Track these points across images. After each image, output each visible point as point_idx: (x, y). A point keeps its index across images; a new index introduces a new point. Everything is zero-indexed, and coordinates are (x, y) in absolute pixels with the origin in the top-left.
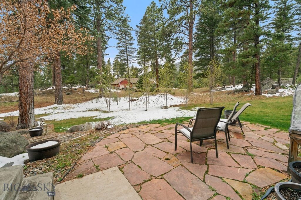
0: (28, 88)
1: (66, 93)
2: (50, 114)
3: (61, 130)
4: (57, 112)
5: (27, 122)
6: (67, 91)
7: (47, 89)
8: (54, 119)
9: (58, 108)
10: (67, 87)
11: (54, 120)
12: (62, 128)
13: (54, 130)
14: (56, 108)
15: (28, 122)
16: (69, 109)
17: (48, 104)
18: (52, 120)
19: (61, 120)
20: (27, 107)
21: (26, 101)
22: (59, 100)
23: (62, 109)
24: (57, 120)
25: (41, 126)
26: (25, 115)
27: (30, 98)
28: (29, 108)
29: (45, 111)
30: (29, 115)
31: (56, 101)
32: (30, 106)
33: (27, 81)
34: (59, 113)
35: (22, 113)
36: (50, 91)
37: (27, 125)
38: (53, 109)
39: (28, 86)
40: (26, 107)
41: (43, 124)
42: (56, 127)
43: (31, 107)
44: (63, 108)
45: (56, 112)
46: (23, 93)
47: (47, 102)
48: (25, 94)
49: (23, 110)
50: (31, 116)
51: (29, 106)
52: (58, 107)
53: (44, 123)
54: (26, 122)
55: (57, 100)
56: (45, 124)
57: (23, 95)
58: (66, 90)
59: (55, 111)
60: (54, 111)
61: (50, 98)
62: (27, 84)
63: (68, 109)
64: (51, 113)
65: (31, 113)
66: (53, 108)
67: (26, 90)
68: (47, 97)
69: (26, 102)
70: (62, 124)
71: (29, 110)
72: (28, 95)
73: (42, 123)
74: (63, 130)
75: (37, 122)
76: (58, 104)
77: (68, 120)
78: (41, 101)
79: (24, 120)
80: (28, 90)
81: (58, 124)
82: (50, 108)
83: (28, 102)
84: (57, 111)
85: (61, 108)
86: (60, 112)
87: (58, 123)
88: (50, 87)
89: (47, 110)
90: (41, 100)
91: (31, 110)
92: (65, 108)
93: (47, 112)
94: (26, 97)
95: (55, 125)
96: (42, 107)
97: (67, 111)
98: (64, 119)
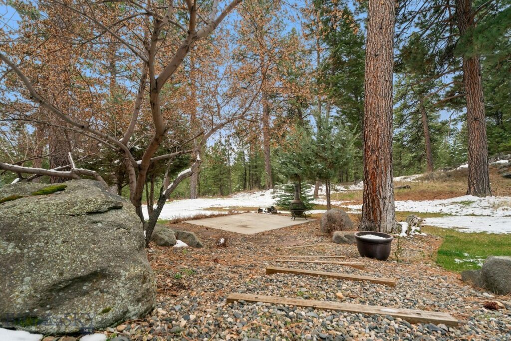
0: (378, 136)
1: (505, 174)
2: (451, 215)
3: (457, 260)
4: (471, 212)
5: (377, 218)
6: (505, 169)
7: (456, 168)
8: (454, 228)
9: (474, 205)
10: (507, 161)
11: (452, 230)
12: (465, 257)
13: (435, 256)
14: (468, 203)
15: (379, 219)
16: (507, 209)
17: (452, 194)
18: (447, 227)
19: (475, 233)
20: (378, 181)
21: (375, 167)
22: (478, 185)
23: (485, 208)
24: (460, 230)
25: (409, 235)
26: (373, 201)
27: (383, 161)
28: (382, 186)
29: (441, 208)
30: (381, 201)
31: (470, 188)
32: (384, 180)
33: (376, 121)
34: (473, 215)
35: (368, 194)
36: (463, 170)
37: (377, 225)
38: (461, 205)
39: (378, 132)
40: (375, 181)
41: (416, 230)
42: (445, 249)
43: (386, 182)
44: (488, 205)
45: (468, 213)
46: (369, 148)
47: (452, 192)
48: (372, 150)
49: (369, 189)
50: (385, 204)
51: (382, 178)
52: (474, 202)
53: (418, 229)
54: (375, 219)
55: (473, 184)
56: (419, 232)
57: (370, 153)
58: (505, 167)
59: (465, 210)
60: (462, 211)
61: (460, 184)
62: (377, 127)
63: (506, 207)
64: (454, 214)
65: (384, 198)
66: (462, 202)
67: (376, 141)
68: (454, 183)
69: (374, 170)
70: (471, 242)
71: (381, 190)
72: (379, 153)
73: (413, 228)
74: (465, 262)
75: (400, 223)
76: (475, 194)
77: (496, 235)
78: (440, 189)
79: (371, 213)
80: (379, 142)
81: (458, 240)
82: (453, 203)
83: (379, 170)
84: (470, 210)
85: (484, 203)
86: (480, 214)
87: (461, 237)
88: (465, 164)
89: (445, 206)
90: (441, 187)
91: (386, 189)
92: (494, 207)
93: (445, 210)
94: (374, 158)
95: (447, 241)
96: (438, 199)
97: (500, 212)
98: (484, 233)
